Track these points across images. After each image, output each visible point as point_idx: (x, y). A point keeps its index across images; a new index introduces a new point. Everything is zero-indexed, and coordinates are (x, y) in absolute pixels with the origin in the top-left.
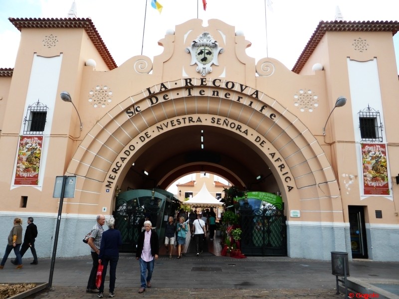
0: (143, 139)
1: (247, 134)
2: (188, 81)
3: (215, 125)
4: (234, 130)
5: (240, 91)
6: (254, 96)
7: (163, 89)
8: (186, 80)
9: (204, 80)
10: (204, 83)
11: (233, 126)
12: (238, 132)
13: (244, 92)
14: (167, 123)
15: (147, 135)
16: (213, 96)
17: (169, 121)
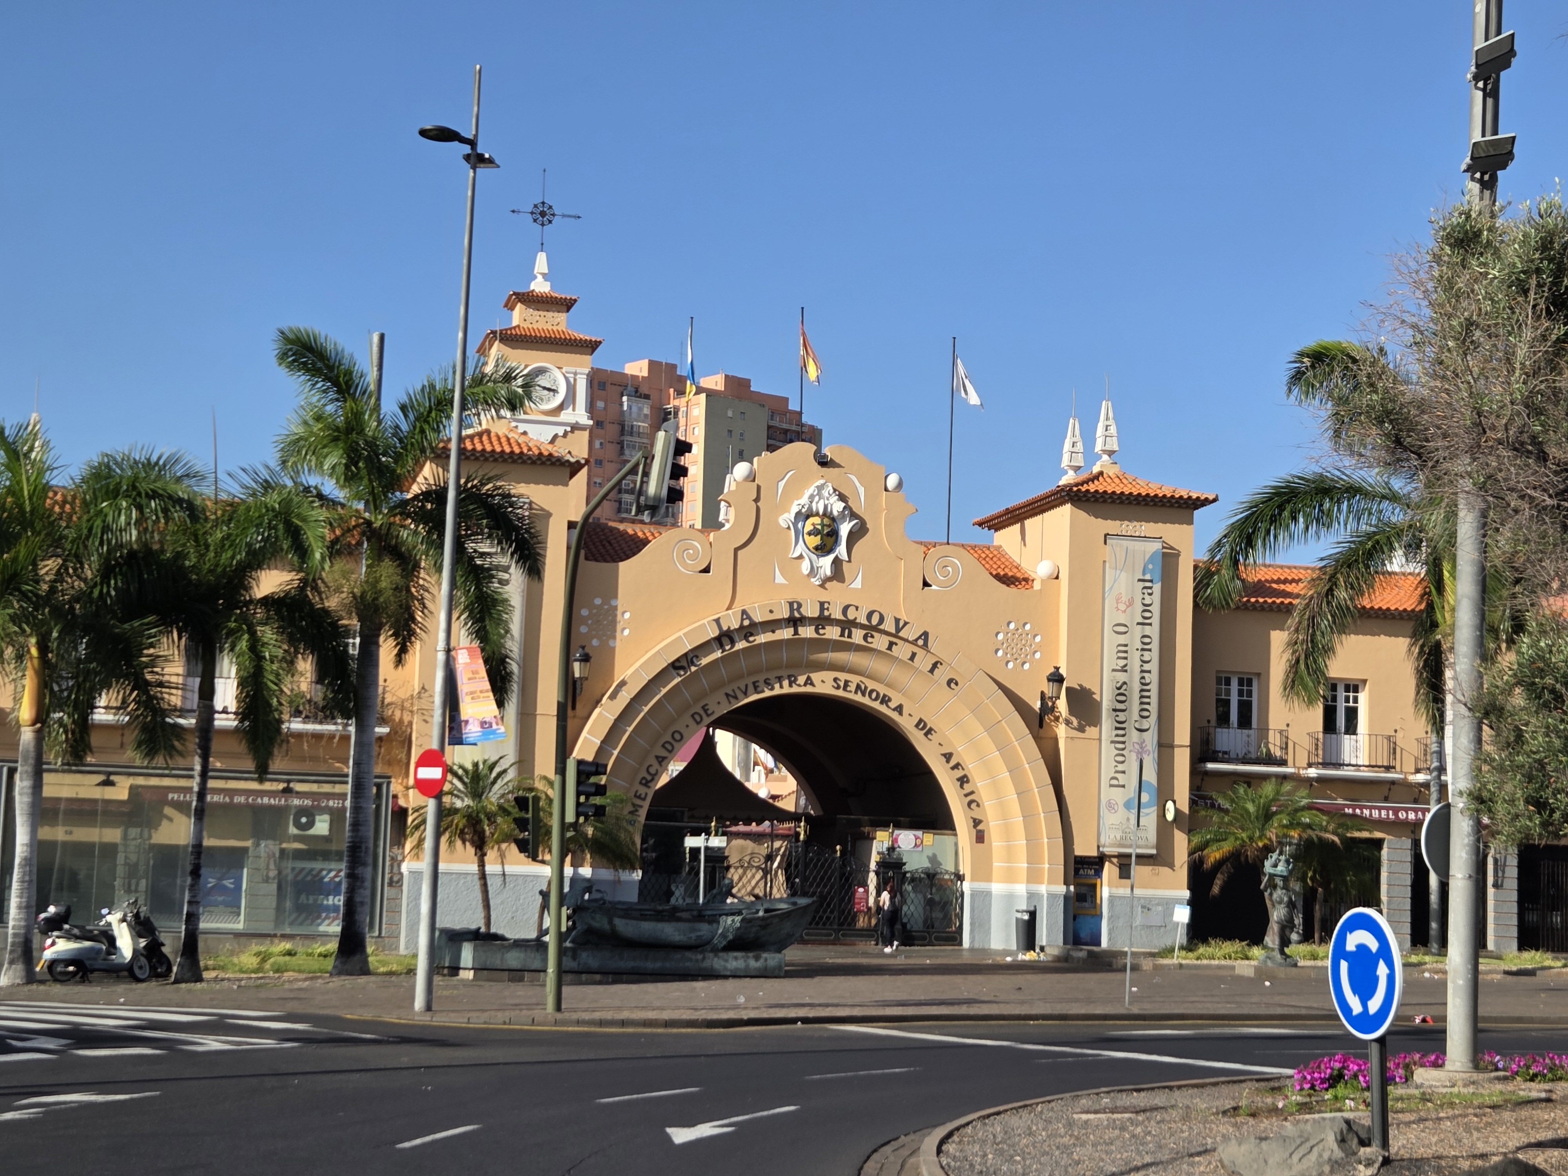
0: (698, 718)
1: (901, 713)
2: (795, 606)
3: (840, 693)
4: (876, 705)
5: (893, 631)
6: (920, 642)
7: (746, 623)
8: (791, 604)
9: (826, 606)
10: (826, 613)
11: (874, 695)
12: (883, 709)
13: (901, 634)
14: (747, 686)
15: (706, 711)
16: (842, 639)
17: (749, 681)
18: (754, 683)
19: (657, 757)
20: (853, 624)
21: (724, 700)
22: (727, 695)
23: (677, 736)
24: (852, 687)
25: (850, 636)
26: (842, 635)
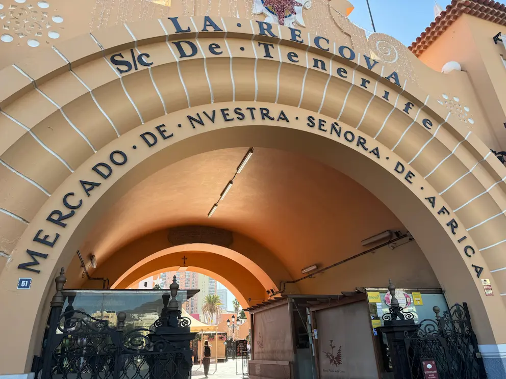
1: (378, 156)
2: (265, 27)
3: (315, 131)
4: (353, 146)
6: (392, 81)
7: (210, 29)
8: (261, 24)
9: (297, 32)
10: (298, 39)
11: (349, 137)
12: (360, 150)
14: (214, 112)
15: (162, 133)
16: (316, 69)
17: (218, 107)
18: (223, 111)
19: (83, 183)
20: (325, 53)
21: (186, 123)
22: (190, 118)
23: (118, 158)
24: (327, 127)
25: (323, 68)
26: (316, 65)
